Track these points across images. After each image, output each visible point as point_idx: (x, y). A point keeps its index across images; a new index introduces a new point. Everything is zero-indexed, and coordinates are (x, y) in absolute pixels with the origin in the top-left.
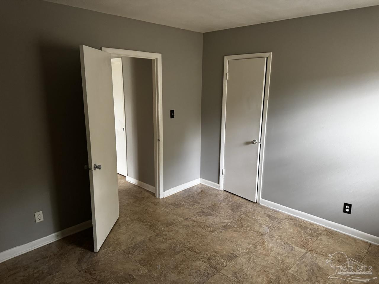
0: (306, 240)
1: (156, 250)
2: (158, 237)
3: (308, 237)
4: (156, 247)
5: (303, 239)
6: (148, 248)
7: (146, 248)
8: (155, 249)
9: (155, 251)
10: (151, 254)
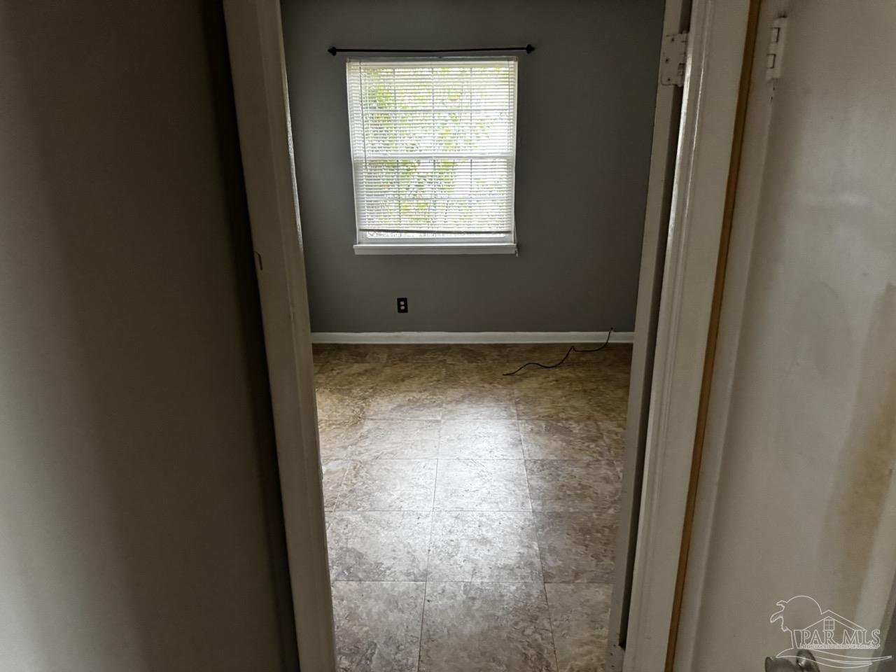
0: (362, 477)
1: (587, 542)
2: (550, 571)
3: (360, 484)
4: (582, 549)
5: (369, 476)
6: (601, 557)
7: (603, 558)
8: (587, 546)
9: (591, 541)
10: (605, 541)
